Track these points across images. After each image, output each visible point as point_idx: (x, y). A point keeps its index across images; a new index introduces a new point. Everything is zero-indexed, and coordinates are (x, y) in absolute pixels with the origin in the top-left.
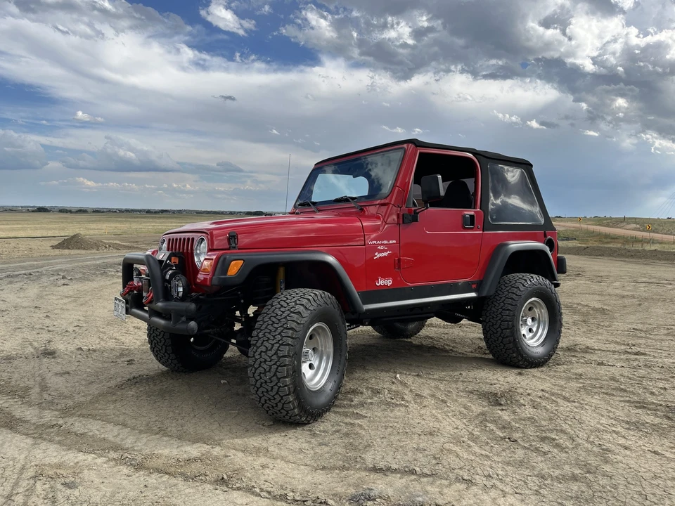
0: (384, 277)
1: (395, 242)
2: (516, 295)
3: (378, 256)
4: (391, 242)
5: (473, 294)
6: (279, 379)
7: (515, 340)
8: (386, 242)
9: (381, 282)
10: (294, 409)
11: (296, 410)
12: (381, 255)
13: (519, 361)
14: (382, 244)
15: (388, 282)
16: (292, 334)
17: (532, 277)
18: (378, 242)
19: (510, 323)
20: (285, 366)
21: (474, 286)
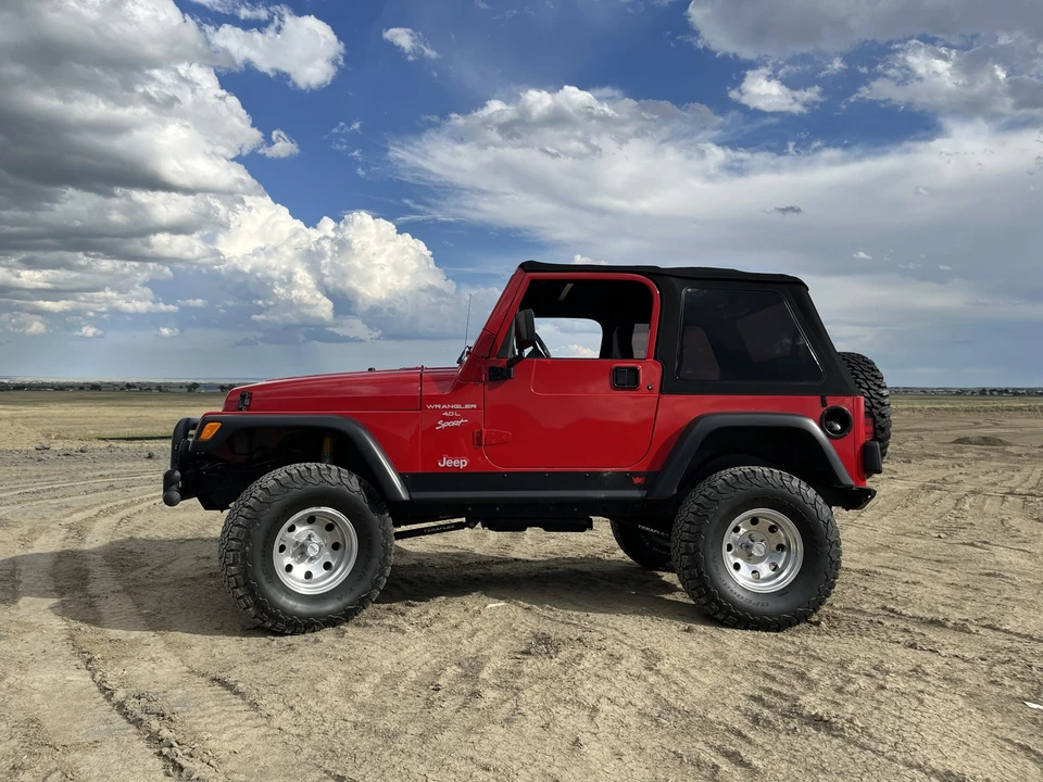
0: (452, 456)
1: (475, 406)
2: (709, 499)
3: (443, 426)
4: (467, 406)
5: (636, 494)
6: (227, 566)
7: (700, 573)
8: (458, 406)
9: (446, 463)
10: (248, 607)
11: (251, 609)
12: (448, 424)
13: (715, 613)
14: (450, 409)
15: (461, 463)
16: (248, 513)
17: (753, 471)
18: (444, 406)
19: (692, 545)
20: (232, 550)
21: (637, 481)
